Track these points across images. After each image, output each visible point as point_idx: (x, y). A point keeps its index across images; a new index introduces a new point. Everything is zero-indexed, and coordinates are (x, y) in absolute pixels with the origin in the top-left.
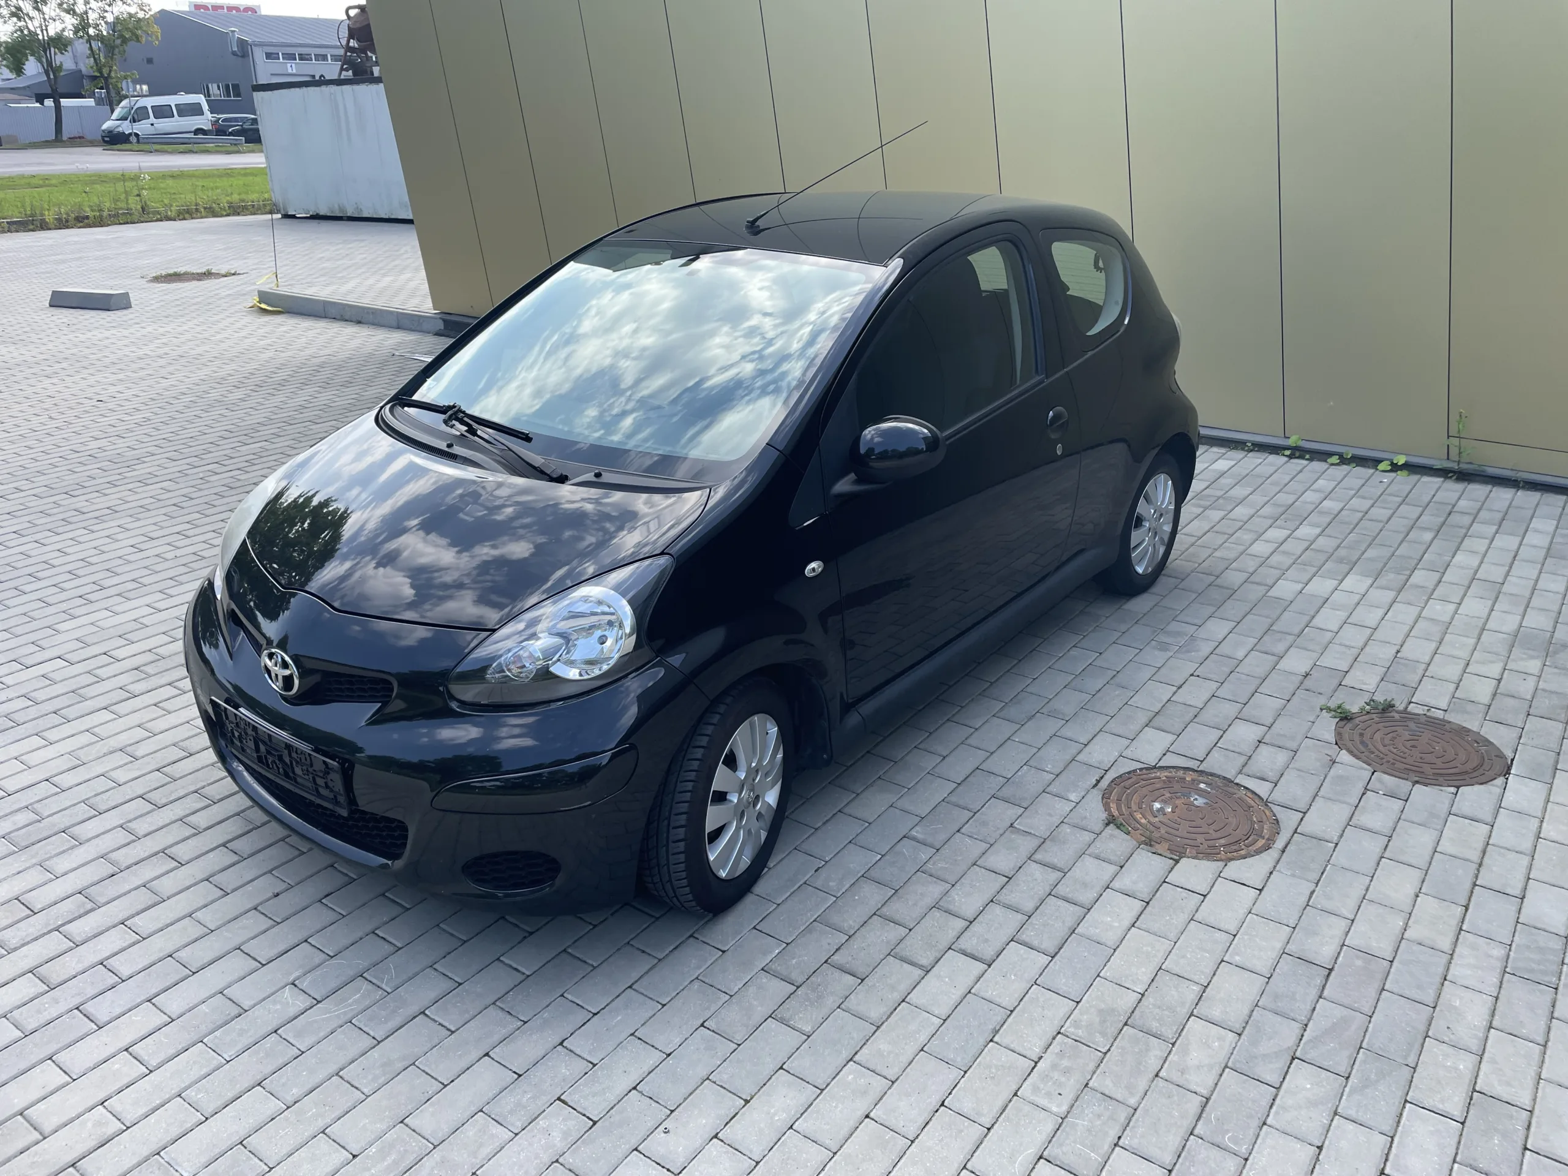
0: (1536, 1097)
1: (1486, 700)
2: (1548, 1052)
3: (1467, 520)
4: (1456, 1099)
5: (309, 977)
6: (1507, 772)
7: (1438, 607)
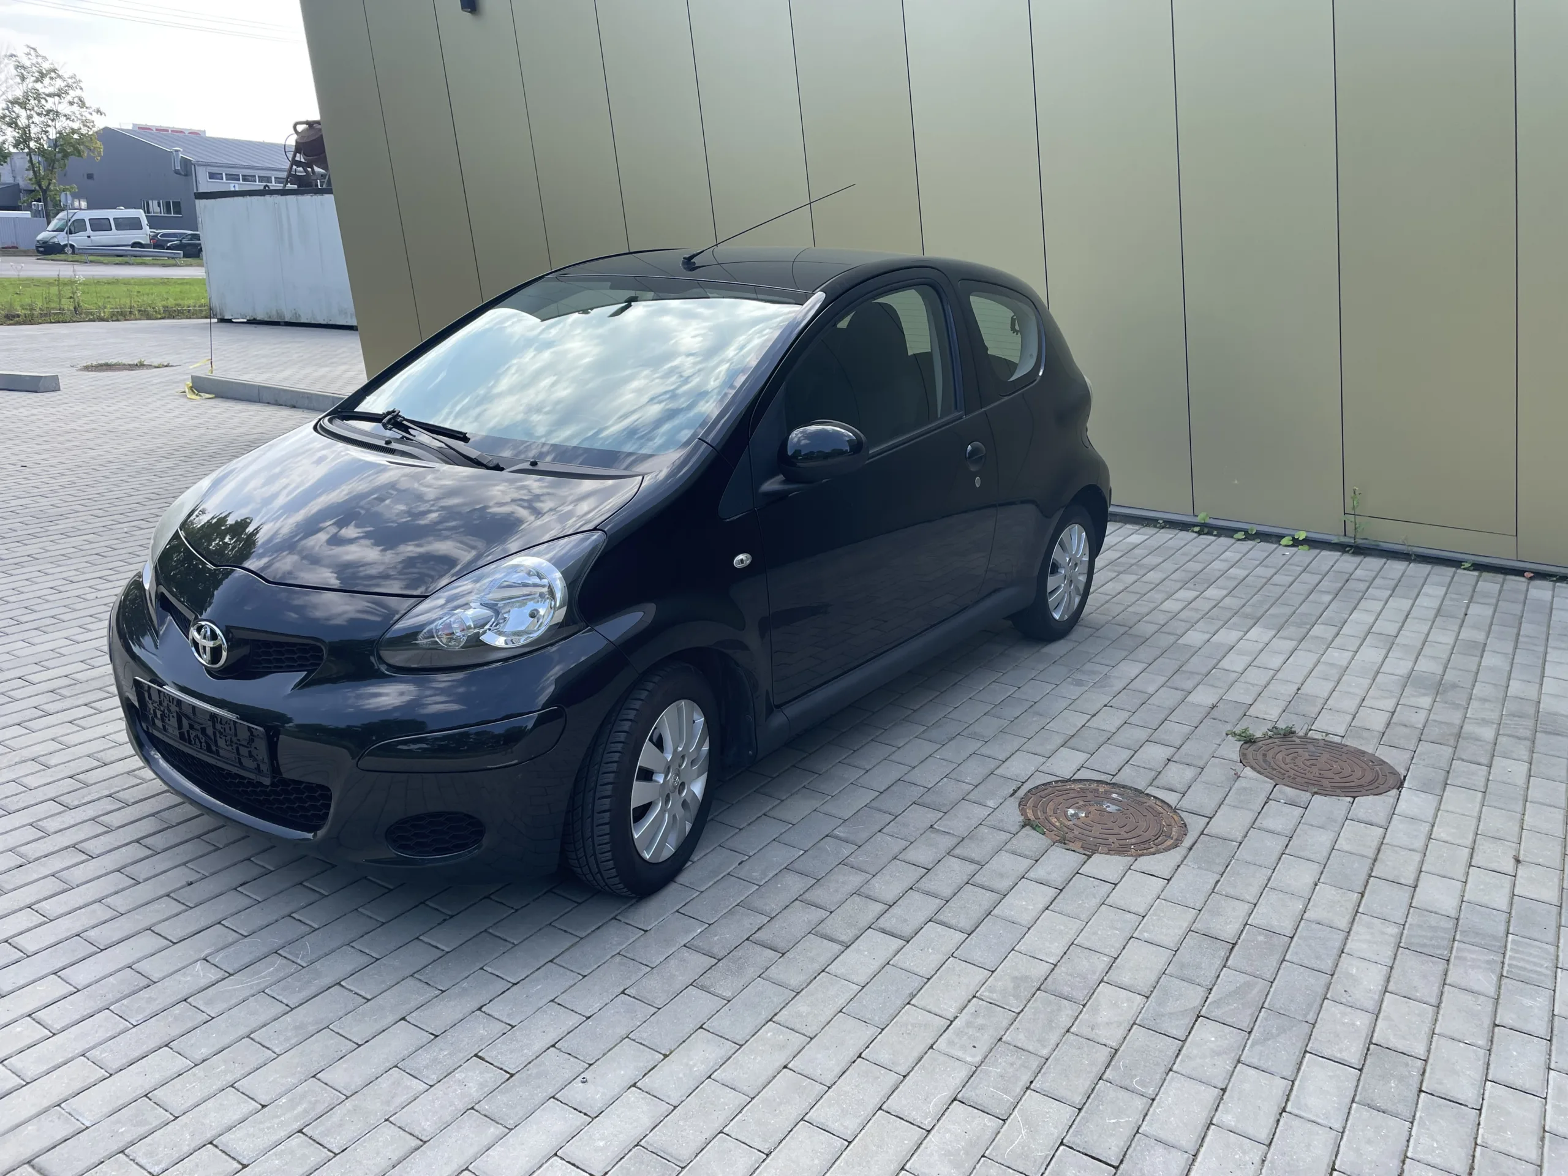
0: (1430, 1048)
1: (1380, 727)
2: (1441, 1012)
3: (1362, 586)
4: (1353, 1050)
5: (221, 955)
6: (1400, 786)
7: (1336, 654)
